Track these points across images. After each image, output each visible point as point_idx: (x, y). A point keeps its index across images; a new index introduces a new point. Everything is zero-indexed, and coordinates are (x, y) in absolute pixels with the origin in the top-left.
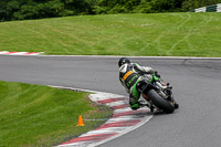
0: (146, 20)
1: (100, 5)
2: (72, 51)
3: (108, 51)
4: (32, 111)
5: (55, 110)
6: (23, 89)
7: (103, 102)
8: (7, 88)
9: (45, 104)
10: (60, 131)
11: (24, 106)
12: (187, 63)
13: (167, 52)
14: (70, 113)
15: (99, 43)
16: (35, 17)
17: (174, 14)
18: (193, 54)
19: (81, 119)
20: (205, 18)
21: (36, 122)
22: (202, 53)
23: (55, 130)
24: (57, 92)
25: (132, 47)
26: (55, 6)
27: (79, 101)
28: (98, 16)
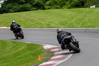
0: (68, 12)
1: (48, 5)
2: (35, 26)
3: (52, 26)
4: (17, 54)
5: (28, 53)
6: (14, 44)
7: (49, 49)
8: (6, 43)
9: (23, 51)
10: (30, 63)
11: (14, 52)
12: (87, 31)
13: (78, 26)
14: (34, 54)
15: (47, 23)
16: (19, 11)
17: (81, 9)
18: (90, 27)
19: (39, 57)
20: (95, 10)
21: (19, 59)
22: (93, 27)
23: (28, 62)
24: (29, 45)
25: (62, 24)
26: (28, 6)
27: (39, 49)
28: (47, 10)
